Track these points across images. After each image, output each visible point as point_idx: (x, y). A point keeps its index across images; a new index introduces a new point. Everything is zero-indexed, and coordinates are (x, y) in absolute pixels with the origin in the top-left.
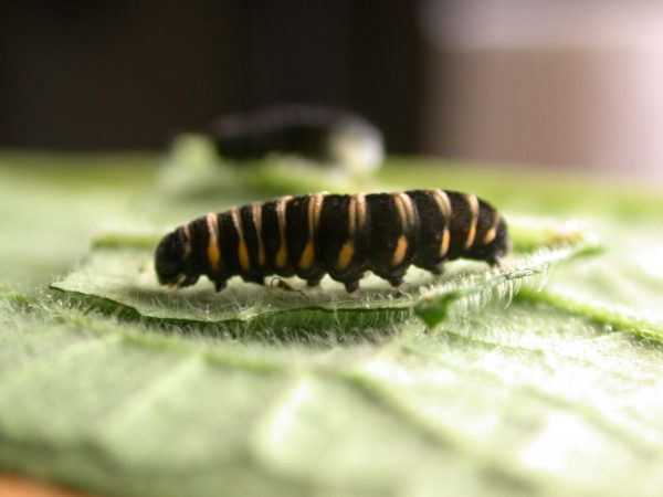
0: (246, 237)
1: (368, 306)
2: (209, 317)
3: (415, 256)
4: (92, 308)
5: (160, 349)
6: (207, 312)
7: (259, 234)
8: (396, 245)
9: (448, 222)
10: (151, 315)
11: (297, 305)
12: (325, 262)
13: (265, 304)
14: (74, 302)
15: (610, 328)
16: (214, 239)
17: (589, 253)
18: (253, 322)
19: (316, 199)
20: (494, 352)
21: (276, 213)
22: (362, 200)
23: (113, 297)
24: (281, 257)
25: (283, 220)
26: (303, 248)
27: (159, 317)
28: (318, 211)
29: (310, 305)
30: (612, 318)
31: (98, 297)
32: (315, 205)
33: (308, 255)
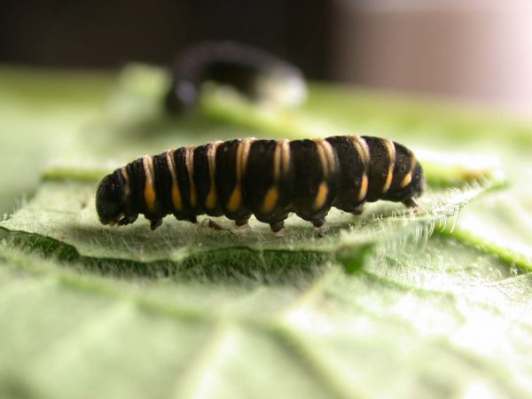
0: (179, 179)
1: (291, 248)
2: (143, 258)
3: (336, 200)
4: (35, 247)
5: (93, 293)
6: (142, 251)
7: (190, 176)
8: (317, 190)
9: (366, 168)
10: (90, 254)
11: (226, 244)
12: (252, 205)
13: (196, 243)
14: (17, 242)
15: (515, 271)
16: (150, 181)
17: (498, 188)
18: (184, 262)
19: (244, 144)
20: (409, 295)
21: (207, 157)
22: (286, 147)
23: (55, 236)
24: (211, 199)
25: (212, 165)
26: (231, 192)
27: (97, 256)
28: (245, 157)
29: (238, 244)
30: (517, 259)
31: (41, 236)
32: (243, 151)
33: (235, 199)
